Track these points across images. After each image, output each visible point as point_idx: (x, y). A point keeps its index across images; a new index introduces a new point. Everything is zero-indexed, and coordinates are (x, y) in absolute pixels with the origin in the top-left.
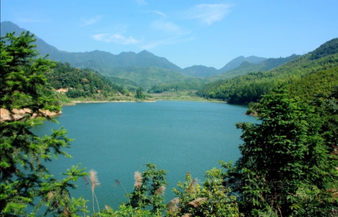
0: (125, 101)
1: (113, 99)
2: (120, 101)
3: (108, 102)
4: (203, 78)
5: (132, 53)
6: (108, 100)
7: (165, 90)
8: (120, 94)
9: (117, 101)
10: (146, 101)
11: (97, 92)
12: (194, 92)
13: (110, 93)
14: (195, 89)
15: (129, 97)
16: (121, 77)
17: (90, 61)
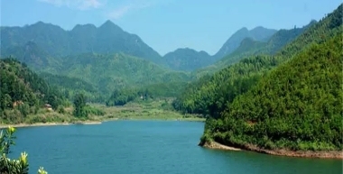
0: (54, 124)
1: (36, 120)
2: (47, 124)
3: (28, 125)
4: (188, 73)
5: (90, 27)
6: (27, 123)
7: (130, 99)
8: (50, 109)
9: (42, 124)
10: (87, 123)
11: (11, 107)
12: (170, 101)
13: (33, 108)
14: (172, 95)
15: (62, 116)
16: (71, 75)
17: (29, 43)
